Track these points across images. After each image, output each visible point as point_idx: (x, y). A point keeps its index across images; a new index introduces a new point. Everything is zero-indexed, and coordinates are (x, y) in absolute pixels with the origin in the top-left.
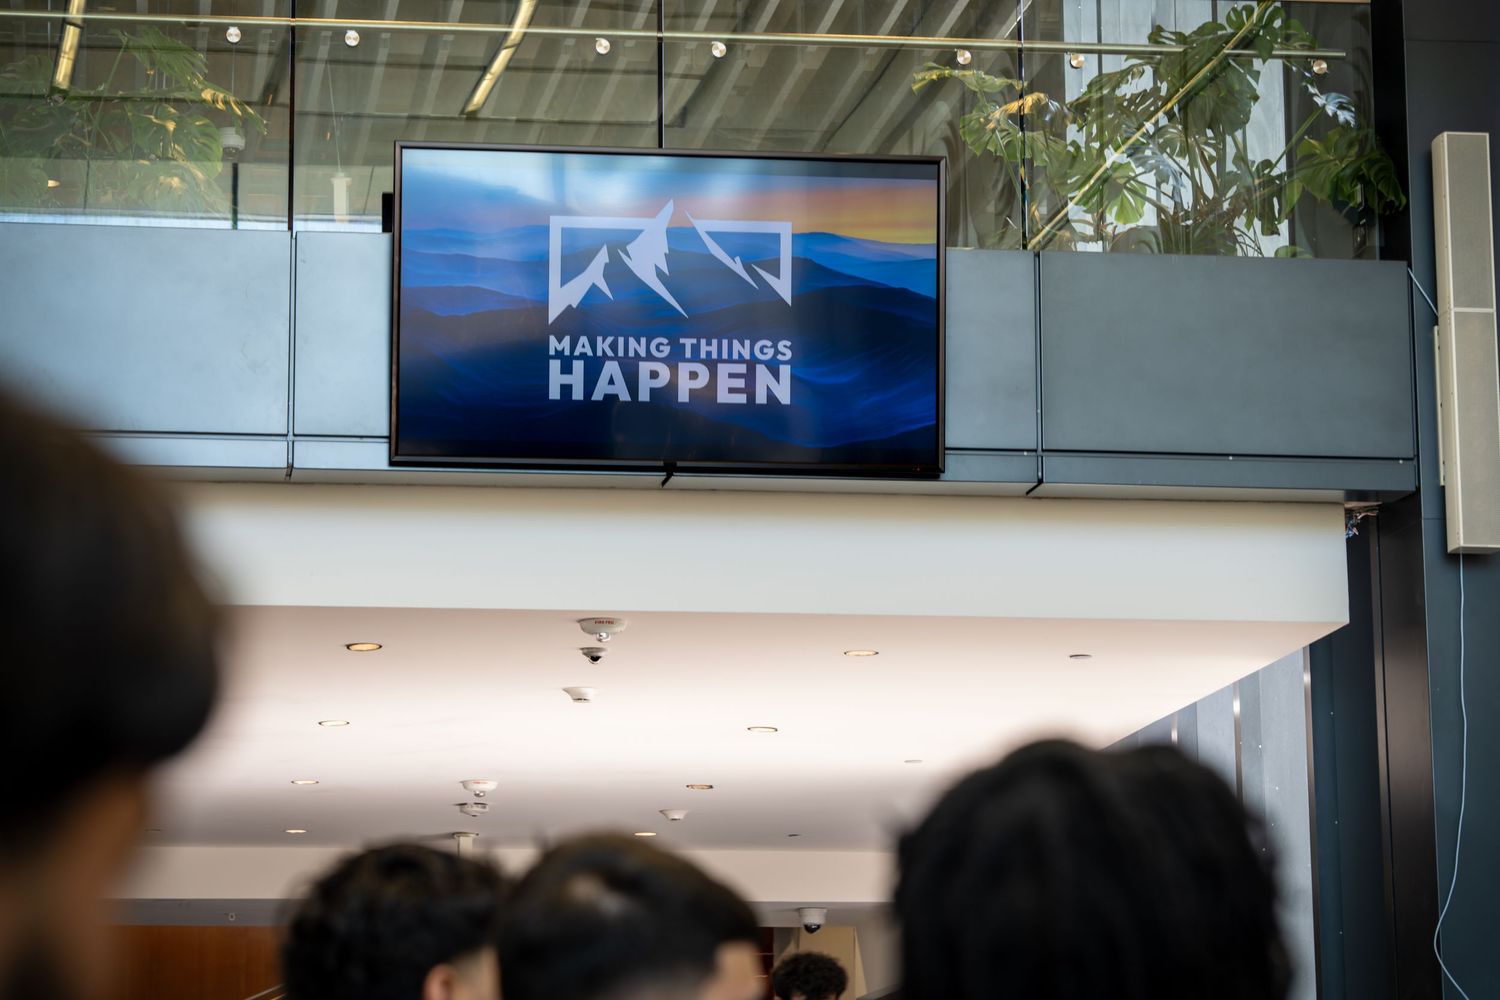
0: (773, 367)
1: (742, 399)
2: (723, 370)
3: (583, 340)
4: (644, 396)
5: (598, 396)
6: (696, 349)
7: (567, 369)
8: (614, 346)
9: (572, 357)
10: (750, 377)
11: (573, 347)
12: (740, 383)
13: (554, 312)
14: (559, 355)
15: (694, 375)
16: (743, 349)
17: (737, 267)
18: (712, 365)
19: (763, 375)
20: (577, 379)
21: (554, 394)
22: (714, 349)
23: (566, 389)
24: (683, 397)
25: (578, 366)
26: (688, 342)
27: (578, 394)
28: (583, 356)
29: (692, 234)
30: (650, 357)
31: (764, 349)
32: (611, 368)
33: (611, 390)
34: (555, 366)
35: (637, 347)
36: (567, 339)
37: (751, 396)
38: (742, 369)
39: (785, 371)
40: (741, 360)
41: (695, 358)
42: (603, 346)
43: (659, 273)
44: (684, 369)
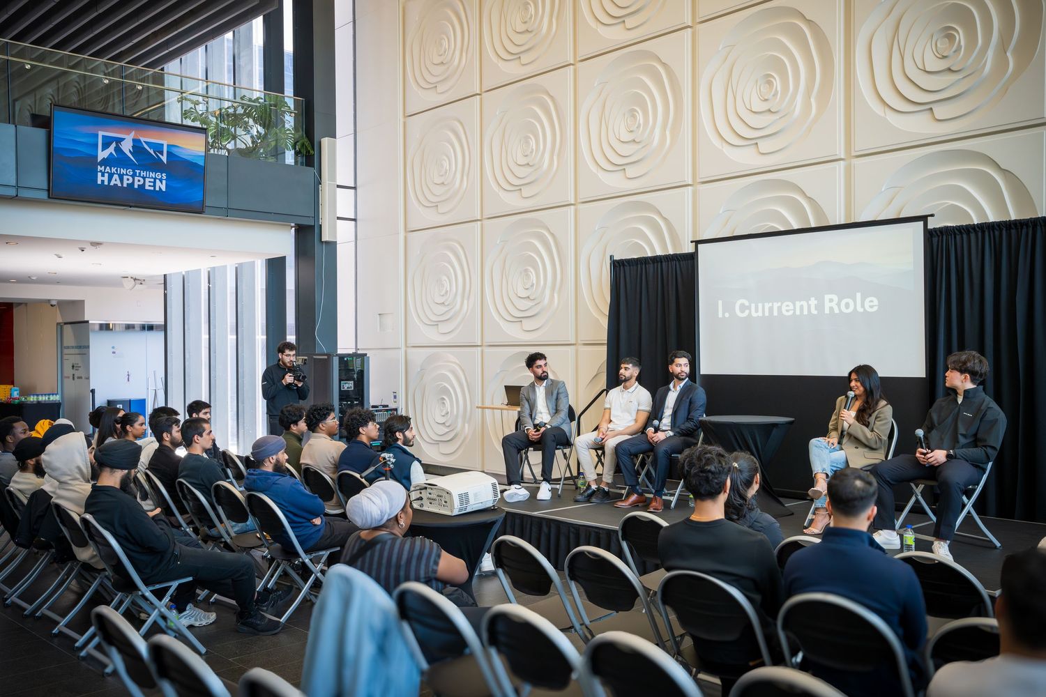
0: (161, 180)
1: (152, 188)
2: (147, 180)
3: (108, 168)
4: (125, 185)
5: (112, 184)
6: (140, 173)
7: (103, 175)
8: (117, 170)
9: (104, 172)
10: (155, 182)
11: (105, 170)
12: (152, 184)
13: (99, 159)
14: (101, 171)
15: (139, 181)
16: (152, 175)
17: (152, 152)
18: (144, 178)
19: (158, 182)
20: (106, 178)
21: (99, 182)
22: (145, 174)
23: (103, 181)
24: (136, 186)
25: (106, 175)
26: (138, 171)
27: (106, 183)
28: (108, 172)
29: (140, 141)
30: (127, 175)
31: (158, 175)
32: (116, 177)
33: (115, 183)
34: (99, 174)
35: (124, 171)
36: (103, 167)
37: (155, 188)
38: (152, 180)
39: (164, 182)
40: (152, 178)
41: (140, 176)
42: (114, 170)
43: (130, 151)
44: (136, 179)
